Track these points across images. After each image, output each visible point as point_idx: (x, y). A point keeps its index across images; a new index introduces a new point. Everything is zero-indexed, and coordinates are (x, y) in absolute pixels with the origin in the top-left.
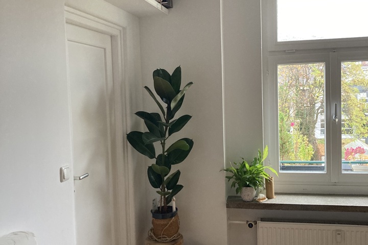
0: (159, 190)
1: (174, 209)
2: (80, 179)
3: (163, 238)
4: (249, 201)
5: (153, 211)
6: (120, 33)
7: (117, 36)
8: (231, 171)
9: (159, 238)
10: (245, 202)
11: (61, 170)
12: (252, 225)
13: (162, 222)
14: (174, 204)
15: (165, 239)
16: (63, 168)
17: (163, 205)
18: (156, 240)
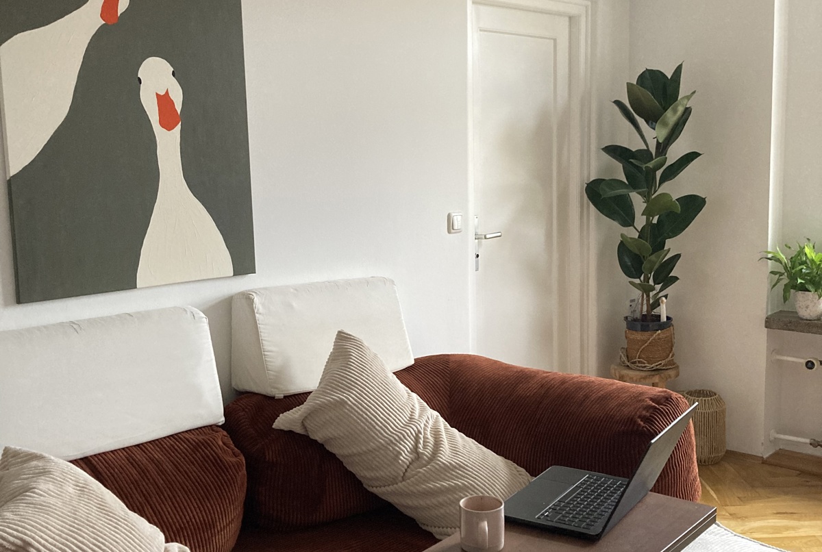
0: (637, 281)
1: (664, 319)
2: (485, 238)
3: (639, 362)
4: (808, 318)
5: (629, 319)
6: (587, 11)
7: (579, 16)
8: (778, 261)
9: (633, 363)
10: (802, 319)
11: (449, 216)
12: (813, 364)
13: (639, 336)
14: (663, 311)
15: (643, 365)
16: (453, 214)
17: (645, 312)
18: (628, 366)
